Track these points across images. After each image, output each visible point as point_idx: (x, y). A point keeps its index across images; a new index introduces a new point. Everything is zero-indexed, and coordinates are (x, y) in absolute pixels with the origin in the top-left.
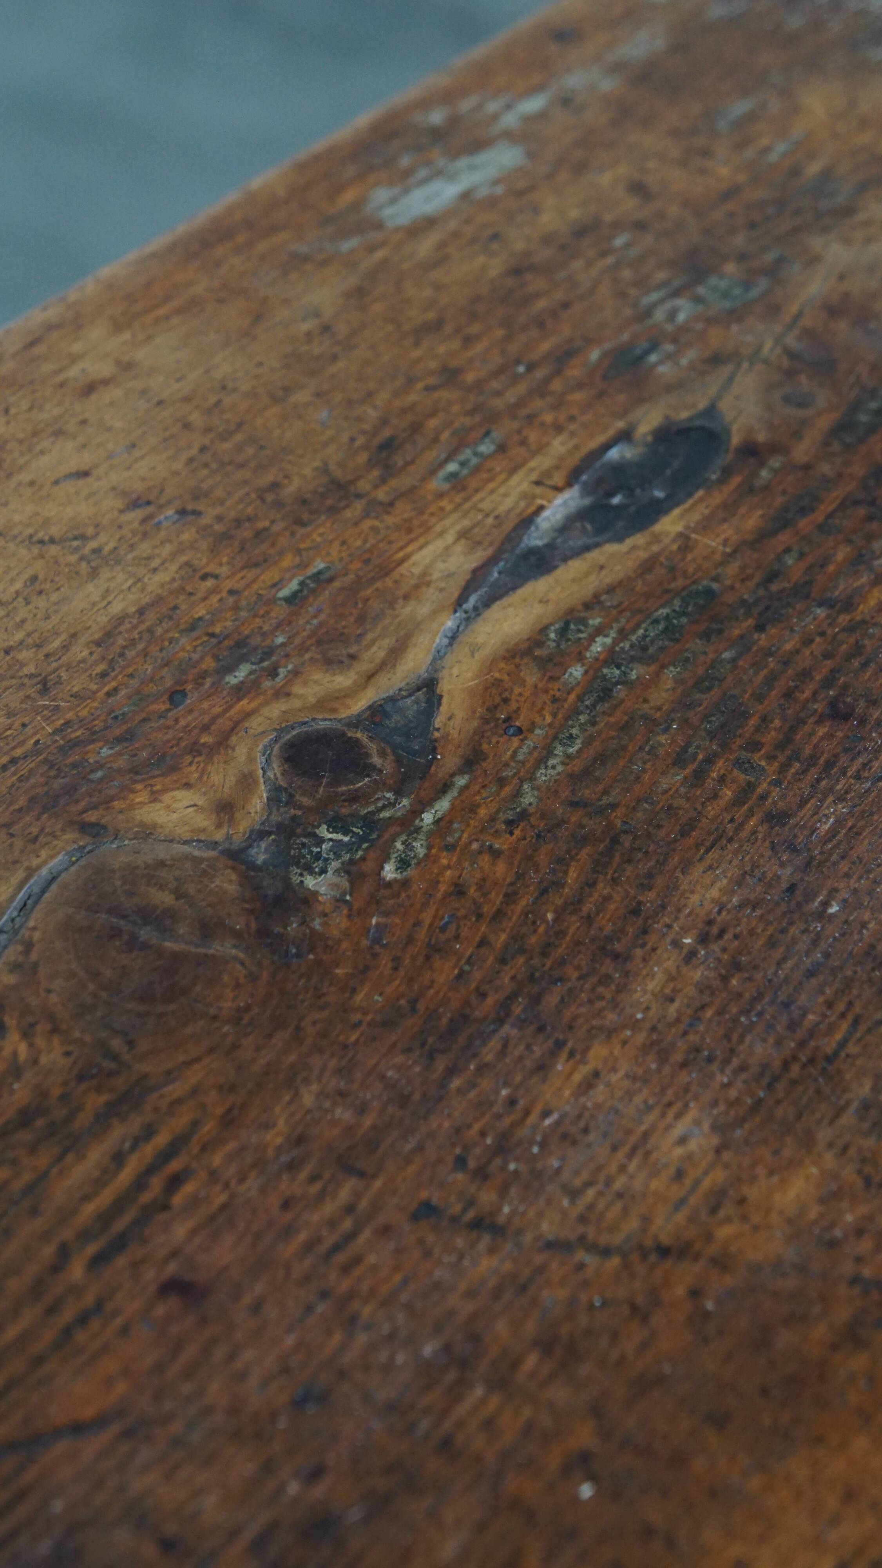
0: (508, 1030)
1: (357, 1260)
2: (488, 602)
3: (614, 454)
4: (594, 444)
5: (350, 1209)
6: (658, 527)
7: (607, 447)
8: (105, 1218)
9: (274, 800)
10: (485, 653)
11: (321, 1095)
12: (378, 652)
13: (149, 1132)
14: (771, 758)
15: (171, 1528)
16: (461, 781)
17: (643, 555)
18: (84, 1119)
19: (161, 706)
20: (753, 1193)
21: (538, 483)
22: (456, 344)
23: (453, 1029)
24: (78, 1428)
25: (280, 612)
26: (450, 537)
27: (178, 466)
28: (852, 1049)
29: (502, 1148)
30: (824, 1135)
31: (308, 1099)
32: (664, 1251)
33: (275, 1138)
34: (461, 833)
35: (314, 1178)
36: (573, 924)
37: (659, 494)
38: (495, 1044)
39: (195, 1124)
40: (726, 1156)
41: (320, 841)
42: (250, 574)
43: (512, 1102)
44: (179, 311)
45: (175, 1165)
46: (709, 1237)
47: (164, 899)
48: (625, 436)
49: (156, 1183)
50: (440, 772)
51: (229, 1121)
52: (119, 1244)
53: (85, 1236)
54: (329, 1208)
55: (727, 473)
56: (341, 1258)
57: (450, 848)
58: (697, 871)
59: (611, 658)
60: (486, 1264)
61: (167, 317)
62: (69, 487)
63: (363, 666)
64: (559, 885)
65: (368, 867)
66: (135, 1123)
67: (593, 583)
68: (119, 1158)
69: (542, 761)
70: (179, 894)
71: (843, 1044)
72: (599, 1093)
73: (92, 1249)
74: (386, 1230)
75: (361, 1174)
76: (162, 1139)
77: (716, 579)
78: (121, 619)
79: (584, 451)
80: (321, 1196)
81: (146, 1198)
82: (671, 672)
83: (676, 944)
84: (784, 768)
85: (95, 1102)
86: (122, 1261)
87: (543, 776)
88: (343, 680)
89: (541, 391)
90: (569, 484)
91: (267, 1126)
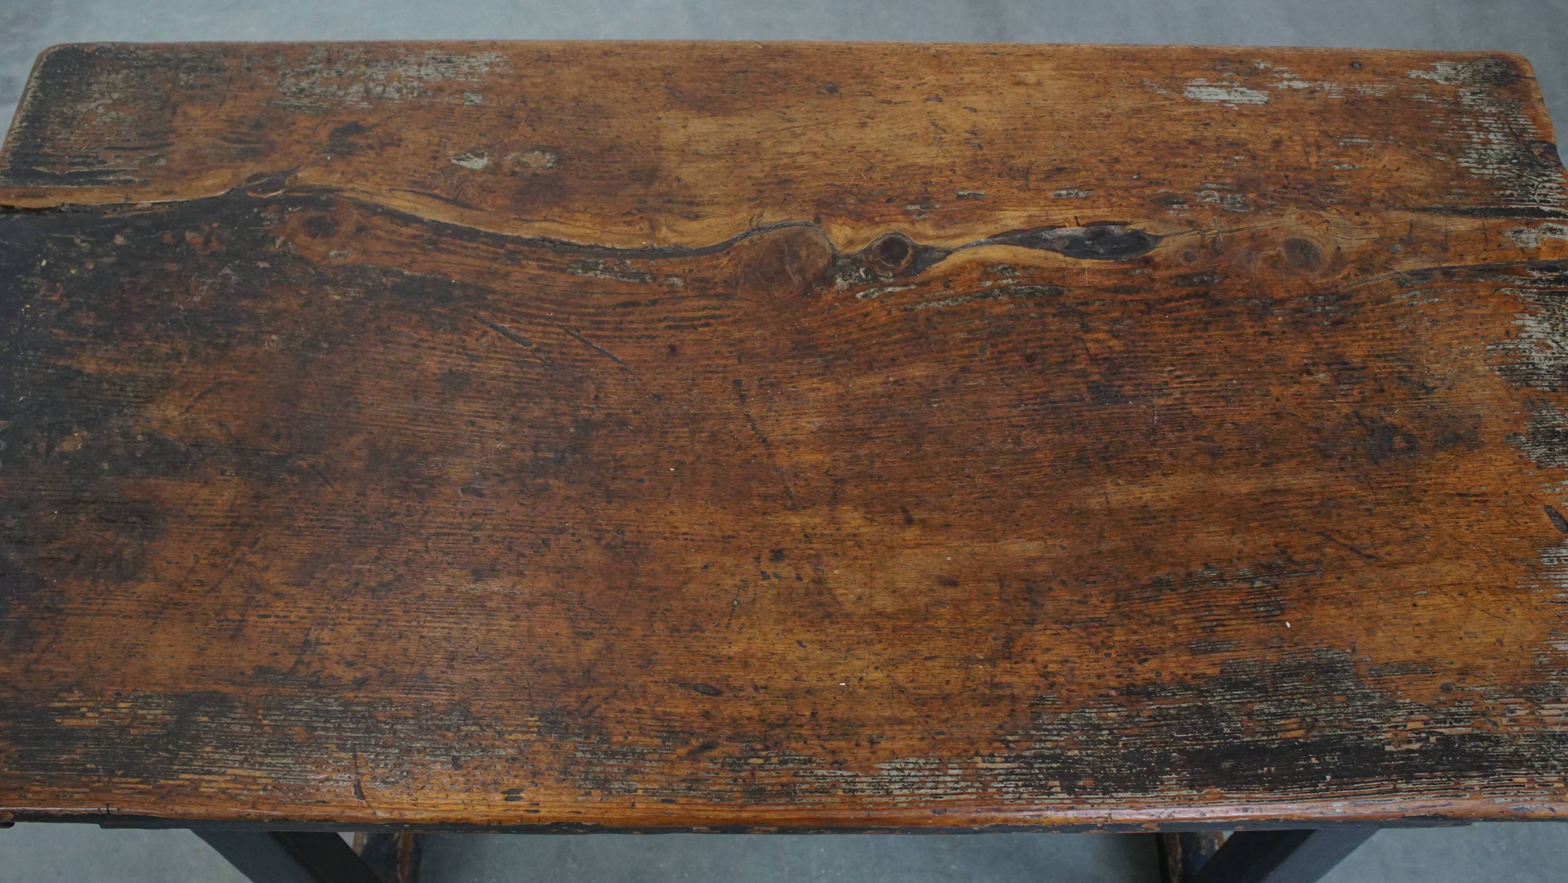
0: (819, 360)
1: (711, 379)
2: (1000, 243)
3: (1113, 227)
4: (1111, 219)
5: (726, 366)
6: (1082, 261)
7: (1113, 223)
8: (683, 319)
9: (865, 251)
10: (975, 256)
11: (761, 335)
12: (951, 232)
13: (718, 308)
14: (992, 353)
15: (601, 395)
16: (913, 287)
17: (1064, 265)
18: (712, 292)
19: (883, 200)
20: (802, 449)
21: (1076, 218)
22: (1132, 153)
23: (809, 347)
24: (615, 359)
25: (952, 197)
26: (1026, 214)
27: (1000, 128)
28: (878, 441)
29: (772, 385)
30: (837, 453)
31: (757, 333)
32: (764, 441)
33: (737, 335)
34: (890, 301)
35: (730, 352)
36: (875, 349)
37: (1101, 251)
38: (812, 360)
39: (728, 316)
40: (811, 435)
41: (858, 271)
42: (962, 179)
43: (792, 377)
44: (1080, 77)
45: (712, 321)
46: (778, 447)
47: (803, 253)
48: (1124, 224)
49: (703, 321)
50: (912, 279)
51: (735, 322)
52: (676, 328)
53: (674, 319)
54: (724, 362)
55: (1130, 261)
56: (708, 375)
57: (882, 302)
58: (924, 364)
59: (1004, 289)
60: (731, 406)
61: (1074, 76)
62: (966, 112)
63: (942, 233)
64: (889, 336)
65: (857, 289)
66: (720, 303)
67: (1036, 262)
68: (705, 308)
69: (939, 300)
70: (808, 256)
71: (878, 438)
72: (812, 394)
73: (672, 323)
74: (725, 378)
75: (740, 361)
76: (718, 312)
77: (1069, 291)
78: (915, 165)
79: (1105, 219)
80: (726, 358)
81: (696, 322)
82: (1011, 306)
83: (888, 377)
84: (992, 359)
85: (720, 290)
86: (673, 332)
87: (934, 304)
88: (931, 232)
89: (1126, 189)
90: (1084, 226)
91: (740, 331)
